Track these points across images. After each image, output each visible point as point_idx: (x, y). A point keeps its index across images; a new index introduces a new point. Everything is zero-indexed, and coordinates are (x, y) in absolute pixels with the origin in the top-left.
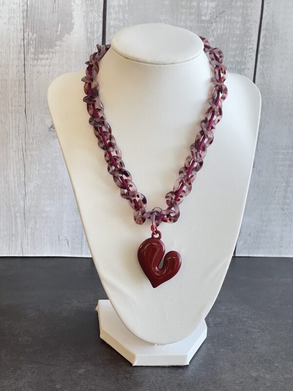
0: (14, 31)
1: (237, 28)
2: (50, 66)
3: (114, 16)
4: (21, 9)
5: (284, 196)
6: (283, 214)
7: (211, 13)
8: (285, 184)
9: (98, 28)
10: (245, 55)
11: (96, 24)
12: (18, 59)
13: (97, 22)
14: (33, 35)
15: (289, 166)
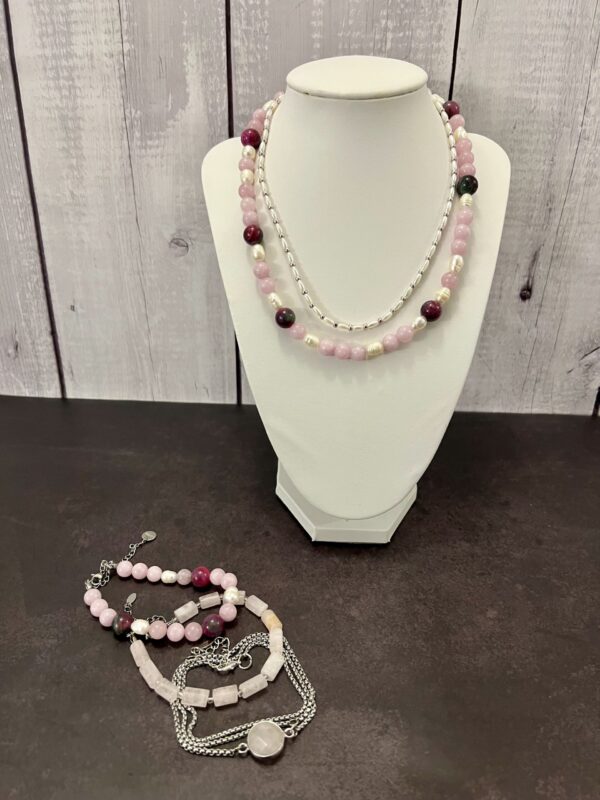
3: (242, 80)
9: (222, 100)
14: (136, 112)
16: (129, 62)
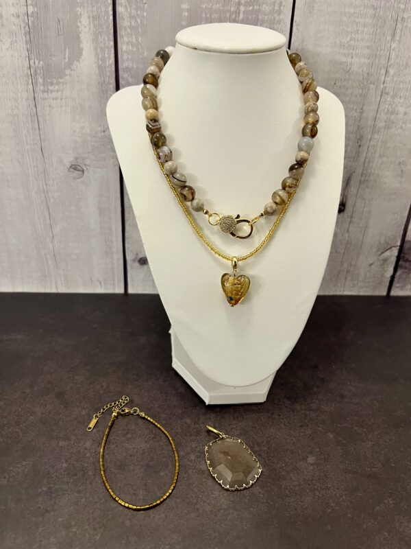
16: (33, 22)
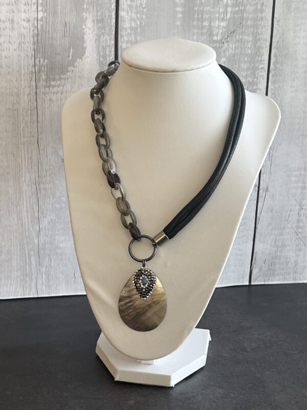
0: (25, 57)
1: (248, 48)
2: (62, 93)
4: (32, 34)
5: (298, 220)
6: (297, 238)
7: (222, 33)
8: (299, 207)
10: (257, 75)
11: (108, 48)
12: (30, 87)
13: (109, 46)
15: (302, 187)
